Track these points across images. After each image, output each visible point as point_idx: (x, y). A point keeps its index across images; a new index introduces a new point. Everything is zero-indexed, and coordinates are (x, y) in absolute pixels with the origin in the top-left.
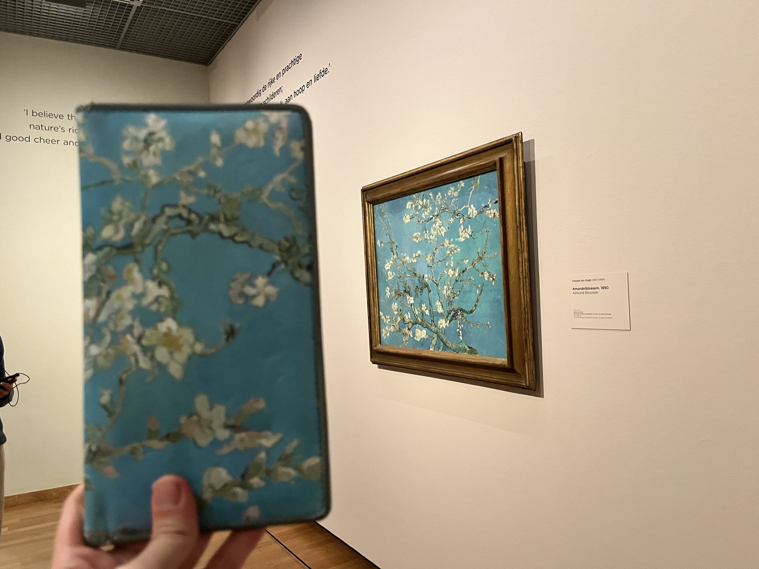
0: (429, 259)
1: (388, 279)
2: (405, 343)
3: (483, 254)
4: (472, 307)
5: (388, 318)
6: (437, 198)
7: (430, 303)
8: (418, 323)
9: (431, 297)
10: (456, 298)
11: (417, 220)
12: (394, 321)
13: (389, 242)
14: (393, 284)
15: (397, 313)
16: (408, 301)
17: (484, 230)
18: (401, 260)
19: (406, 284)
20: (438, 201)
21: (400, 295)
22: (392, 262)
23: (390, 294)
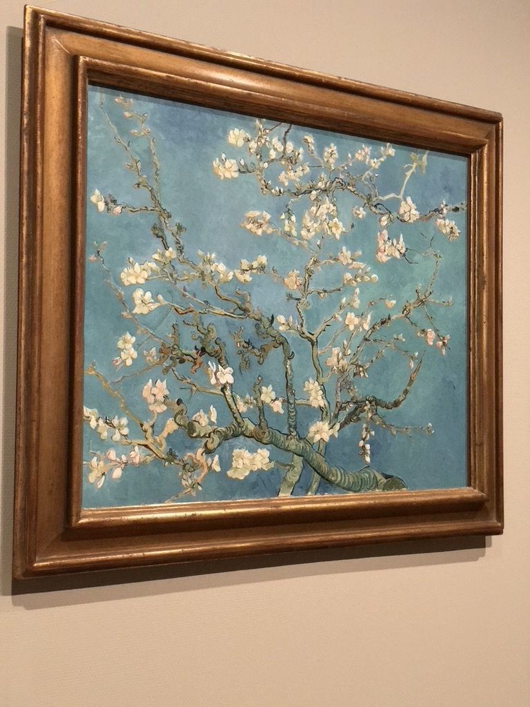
0: (293, 280)
1: (134, 312)
2: (189, 489)
3: (427, 295)
4: (398, 395)
5: (122, 423)
6: (325, 154)
7: (287, 385)
8: (242, 434)
9: (292, 370)
10: (362, 374)
11: (264, 183)
12: (150, 431)
13: (150, 209)
14: (154, 329)
15: (165, 408)
16: (214, 376)
17: (430, 251)
18: (194, 266)
19: (206, 332)
20: (328, 161)
21: (182, 361)
22: (158, 267)
23: (135, 355)
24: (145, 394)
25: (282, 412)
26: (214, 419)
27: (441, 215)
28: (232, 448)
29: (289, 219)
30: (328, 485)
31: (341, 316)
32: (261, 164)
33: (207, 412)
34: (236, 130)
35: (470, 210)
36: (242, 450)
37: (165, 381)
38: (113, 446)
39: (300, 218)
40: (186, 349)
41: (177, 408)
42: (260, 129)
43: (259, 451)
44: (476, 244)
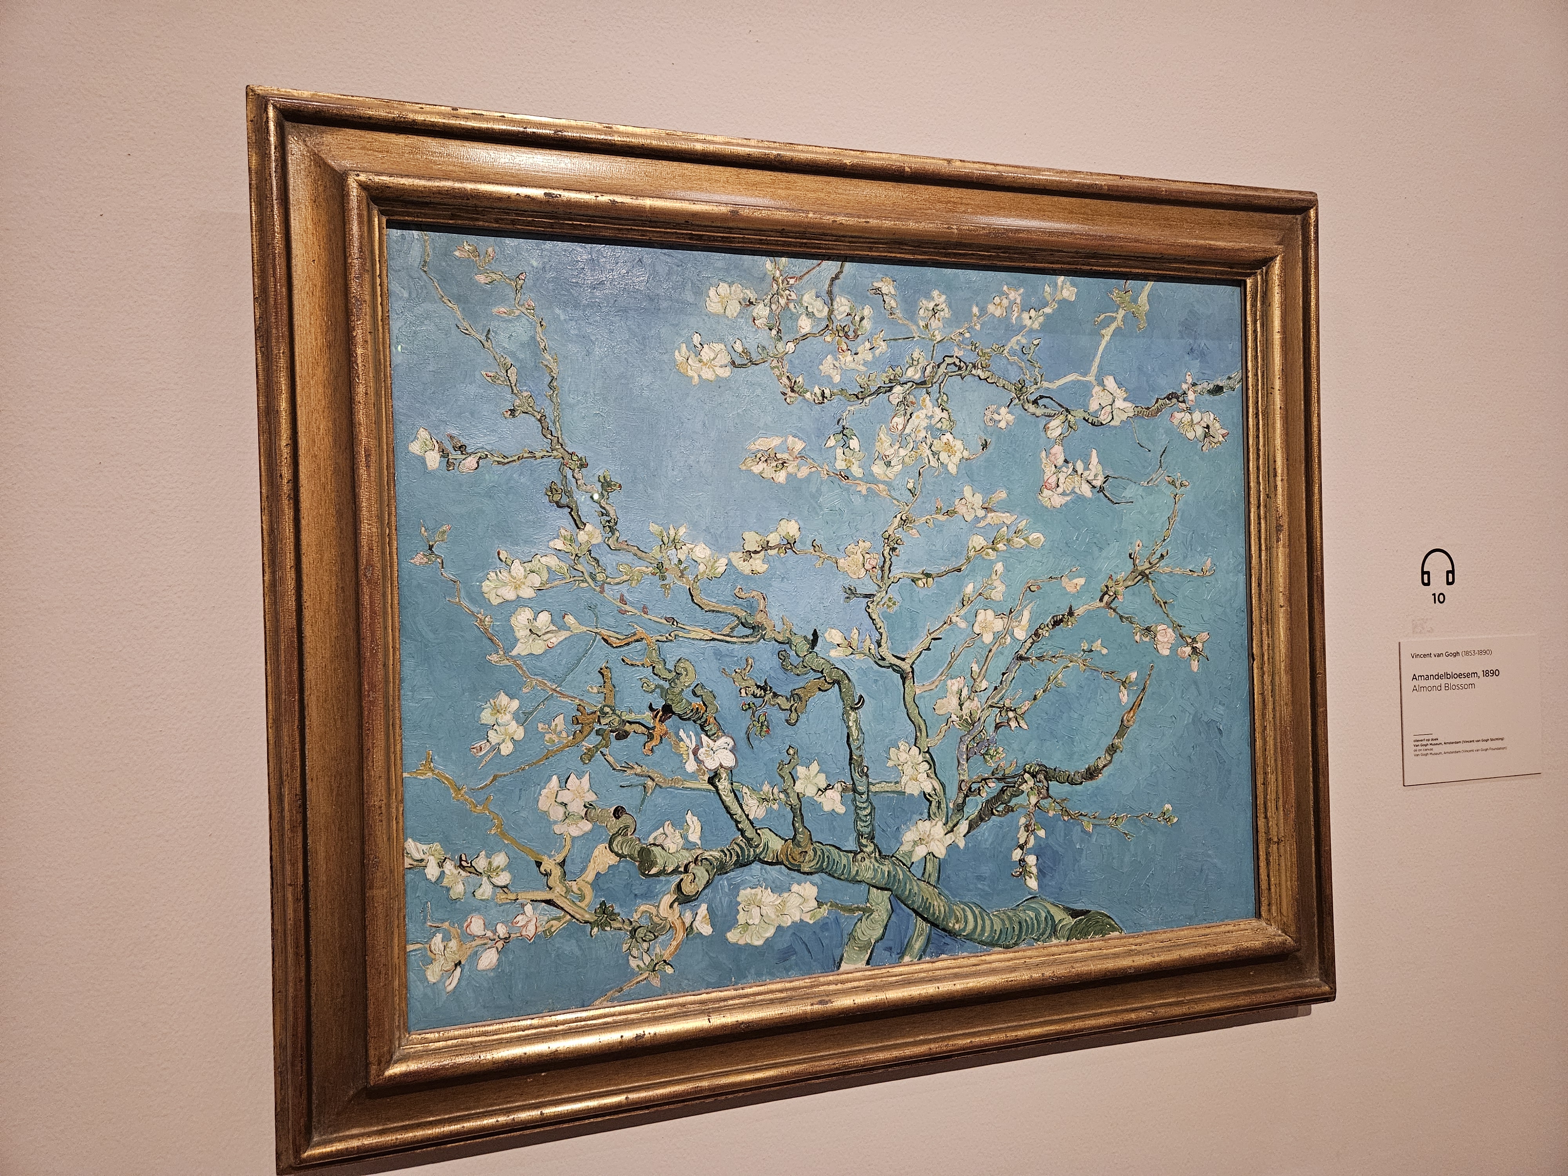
0: (857, 561)
1: (514, 653)
2: (646, 975)
3: (1154, 560)
4: (1095, 756)
5: (495, 864)
6: (922, 312)
7: (851, 759)
8: (758, 859)
9: (860, 730)
10: (1013, 724)
11: (787, 381)
12: (557, 872)
13: (538, 455)
14: (559, 680)
15: (587, 826)
16: (692, 756)
17: (1160, 477)
18: (640, 554)
19: (670, 676)
20: (927, 325)
21: (622, 735)
22: (562, 564)
23: (519, 734)
24: (544, 803)
25: (841, 809)
26: (694, 837)
27: (1183, 405)
28: (735, 889)
29: (845, 445)
30: (948, 940)
31: (965, 618)
32: (780, 345)
33: (680, 824)
34: (723, 288)
35: (1247, 389)
36: (758, 890)
37: (587, 776)
38: (477, 910)
39: (868, 441)
40: (630, 711)
41: (614, 824)
42: (775, 279)
43: (795, 888)
44: (1261, 453)
